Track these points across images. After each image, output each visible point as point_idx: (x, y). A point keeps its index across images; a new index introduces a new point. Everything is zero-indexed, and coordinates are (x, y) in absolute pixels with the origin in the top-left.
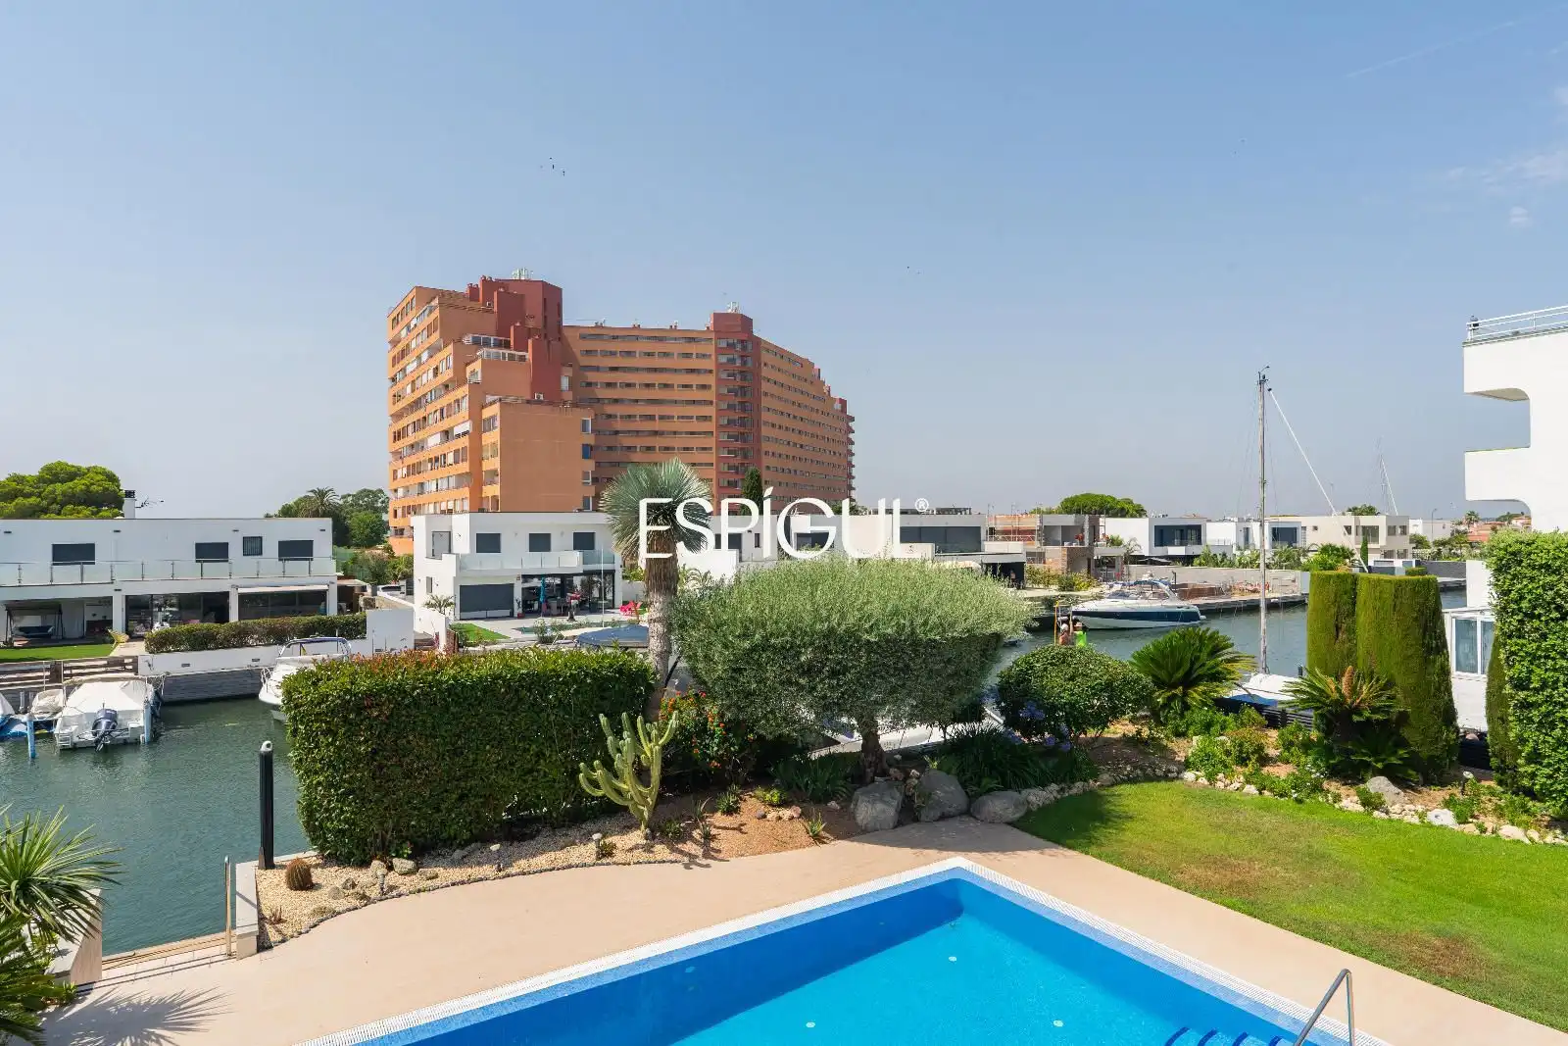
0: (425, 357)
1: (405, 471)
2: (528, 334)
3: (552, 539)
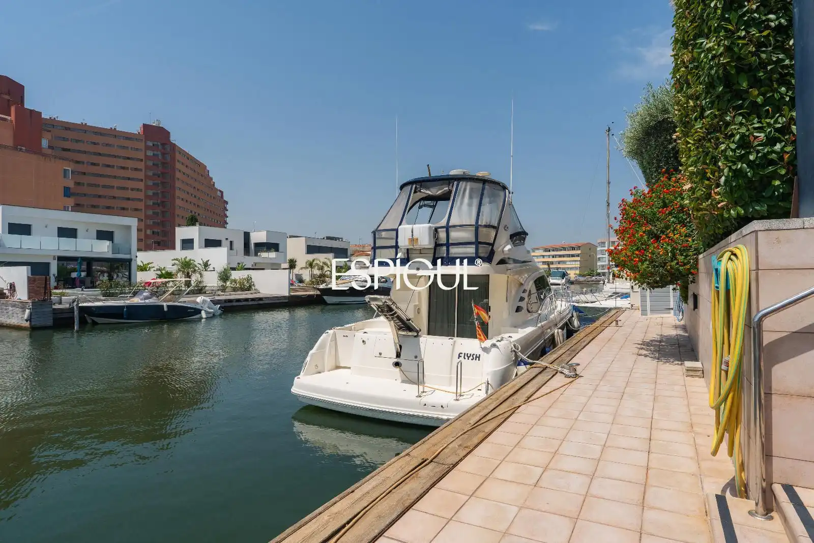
2: (9, 104)
3: (79, 233)
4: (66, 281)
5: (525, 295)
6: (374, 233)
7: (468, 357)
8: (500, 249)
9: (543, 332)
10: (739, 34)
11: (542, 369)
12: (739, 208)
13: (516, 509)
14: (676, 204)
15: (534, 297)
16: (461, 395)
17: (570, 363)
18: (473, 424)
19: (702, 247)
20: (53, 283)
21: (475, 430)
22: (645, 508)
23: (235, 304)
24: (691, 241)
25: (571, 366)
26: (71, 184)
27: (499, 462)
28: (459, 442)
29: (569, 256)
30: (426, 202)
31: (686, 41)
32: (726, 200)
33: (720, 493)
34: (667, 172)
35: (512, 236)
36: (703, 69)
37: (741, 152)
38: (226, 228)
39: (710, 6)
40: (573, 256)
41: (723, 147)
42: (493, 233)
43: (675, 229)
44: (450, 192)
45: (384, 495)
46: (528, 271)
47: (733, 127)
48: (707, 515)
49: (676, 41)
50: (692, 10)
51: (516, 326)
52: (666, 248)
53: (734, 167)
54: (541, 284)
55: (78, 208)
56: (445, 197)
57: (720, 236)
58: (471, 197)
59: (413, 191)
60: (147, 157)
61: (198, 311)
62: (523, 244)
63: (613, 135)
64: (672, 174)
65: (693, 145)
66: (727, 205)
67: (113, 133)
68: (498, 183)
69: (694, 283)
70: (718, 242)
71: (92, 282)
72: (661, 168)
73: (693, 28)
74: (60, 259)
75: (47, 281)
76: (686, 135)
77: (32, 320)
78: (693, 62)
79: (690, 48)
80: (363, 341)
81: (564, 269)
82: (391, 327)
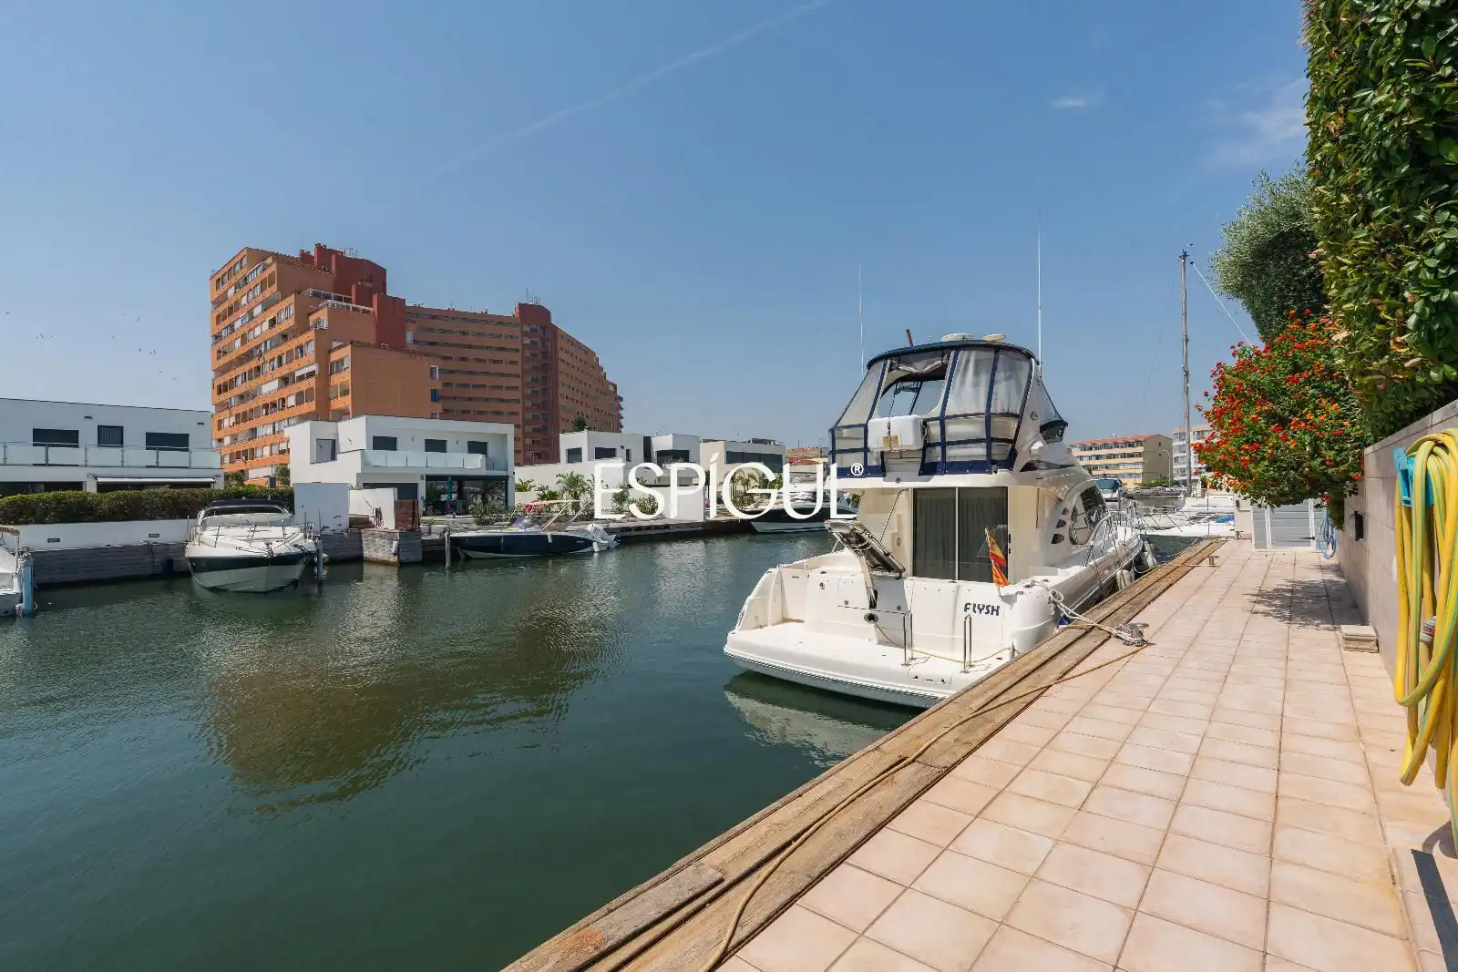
0: (258, 311)
1: (233, 419)
2: (371, 291)
3: (449, 446)
4: (437, 506)
5: (1067, 518)
6: (832, 431)
7: (981, 610)
8: (1025, 448)
9: (1098, 574)
10: (1440, 73)
11: (1084, 631)
12: (1445, 366)
13: (1050, 843)
14: (1318, 365)
15: (1081, 519)
16: (971, 666)
17: (1133, 622)
18: (975, 709)
19: (1370, 434)
20: (421, 507)
21: (979, 719)
22: (1274, 861)
23: (634, 533)
24: (1349, 425)
25: (1134, 626)
26: (439, 387)
27: (1019, 769)
28: (955, 734)
29: (1124, 456)
30: (906, 384)
31: (1331, 98)
32: (1420, 354)
33: (1420, 849)
34: (1300, 313)
35: (1043, 428)
36: (1368, 140)
37: (1448, 272)
38: (620, 432)
39: (1379, 35)
40: (1131, 456)
41: (1412, 266)
42: (1013, 424)
43: (1317, 407)
44: (944, 367)
45: (845, 803)
46: (1068, 480)
47: (1431, 231)
48: (1394, 883)
49: (1314, 100)
50: (1344, 44)
51: (1054, 564)
52: (1300, 438)
53: (1435, 299)
54: (1091, 498)
55: (447, 414)
56: (937, 375)
57: (1408, 416)
58: (977, 373)
59: (887, 369)
60: (524, 346)
61: (589, 543)
62: (1061, 439)
63: (1192, 263)
64: (1309, 318)
65: (1353, 266)
66: (1421, 363)
67: (483, 319)
68: (1018, 350)
69: (1356, 494)
70: (1405, 426)
71: (465, 507)
72: (1288, 308)
73: (1347, 75)
74: (429, 478)
75: (415, 505)
76: (1335, 250)
77: (400, 554)
78: (1348, 131)
79: (1341, 109)
80: (822, 585)
81: (1116, 476)
82: (862, 564)
